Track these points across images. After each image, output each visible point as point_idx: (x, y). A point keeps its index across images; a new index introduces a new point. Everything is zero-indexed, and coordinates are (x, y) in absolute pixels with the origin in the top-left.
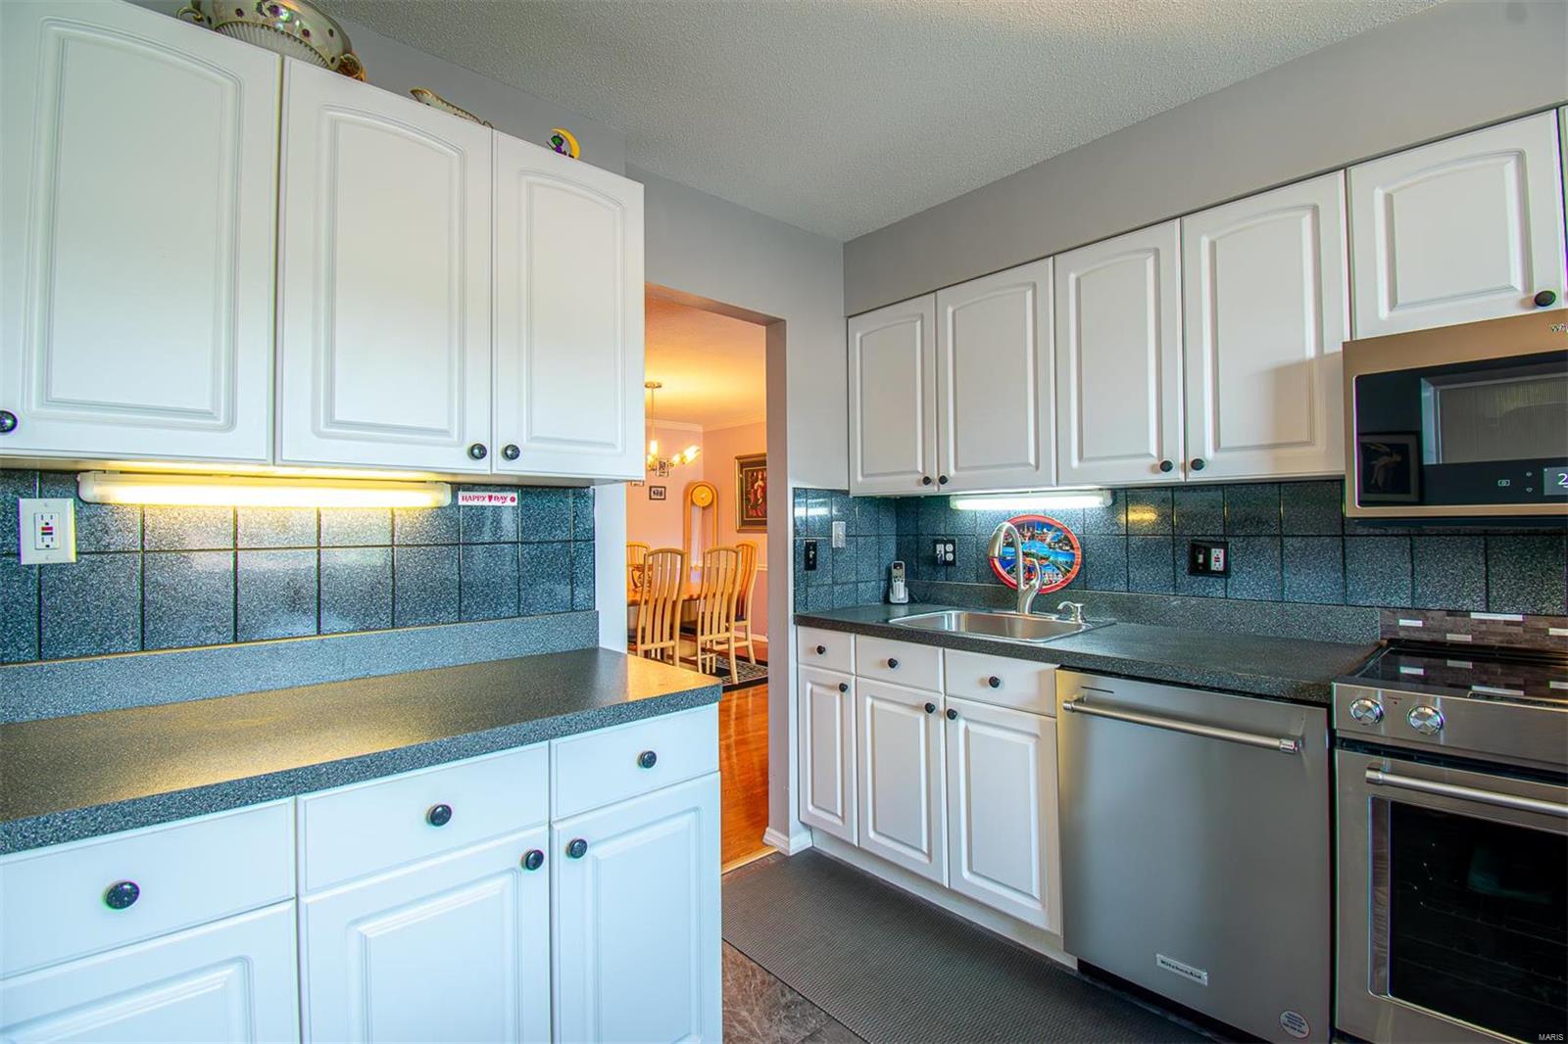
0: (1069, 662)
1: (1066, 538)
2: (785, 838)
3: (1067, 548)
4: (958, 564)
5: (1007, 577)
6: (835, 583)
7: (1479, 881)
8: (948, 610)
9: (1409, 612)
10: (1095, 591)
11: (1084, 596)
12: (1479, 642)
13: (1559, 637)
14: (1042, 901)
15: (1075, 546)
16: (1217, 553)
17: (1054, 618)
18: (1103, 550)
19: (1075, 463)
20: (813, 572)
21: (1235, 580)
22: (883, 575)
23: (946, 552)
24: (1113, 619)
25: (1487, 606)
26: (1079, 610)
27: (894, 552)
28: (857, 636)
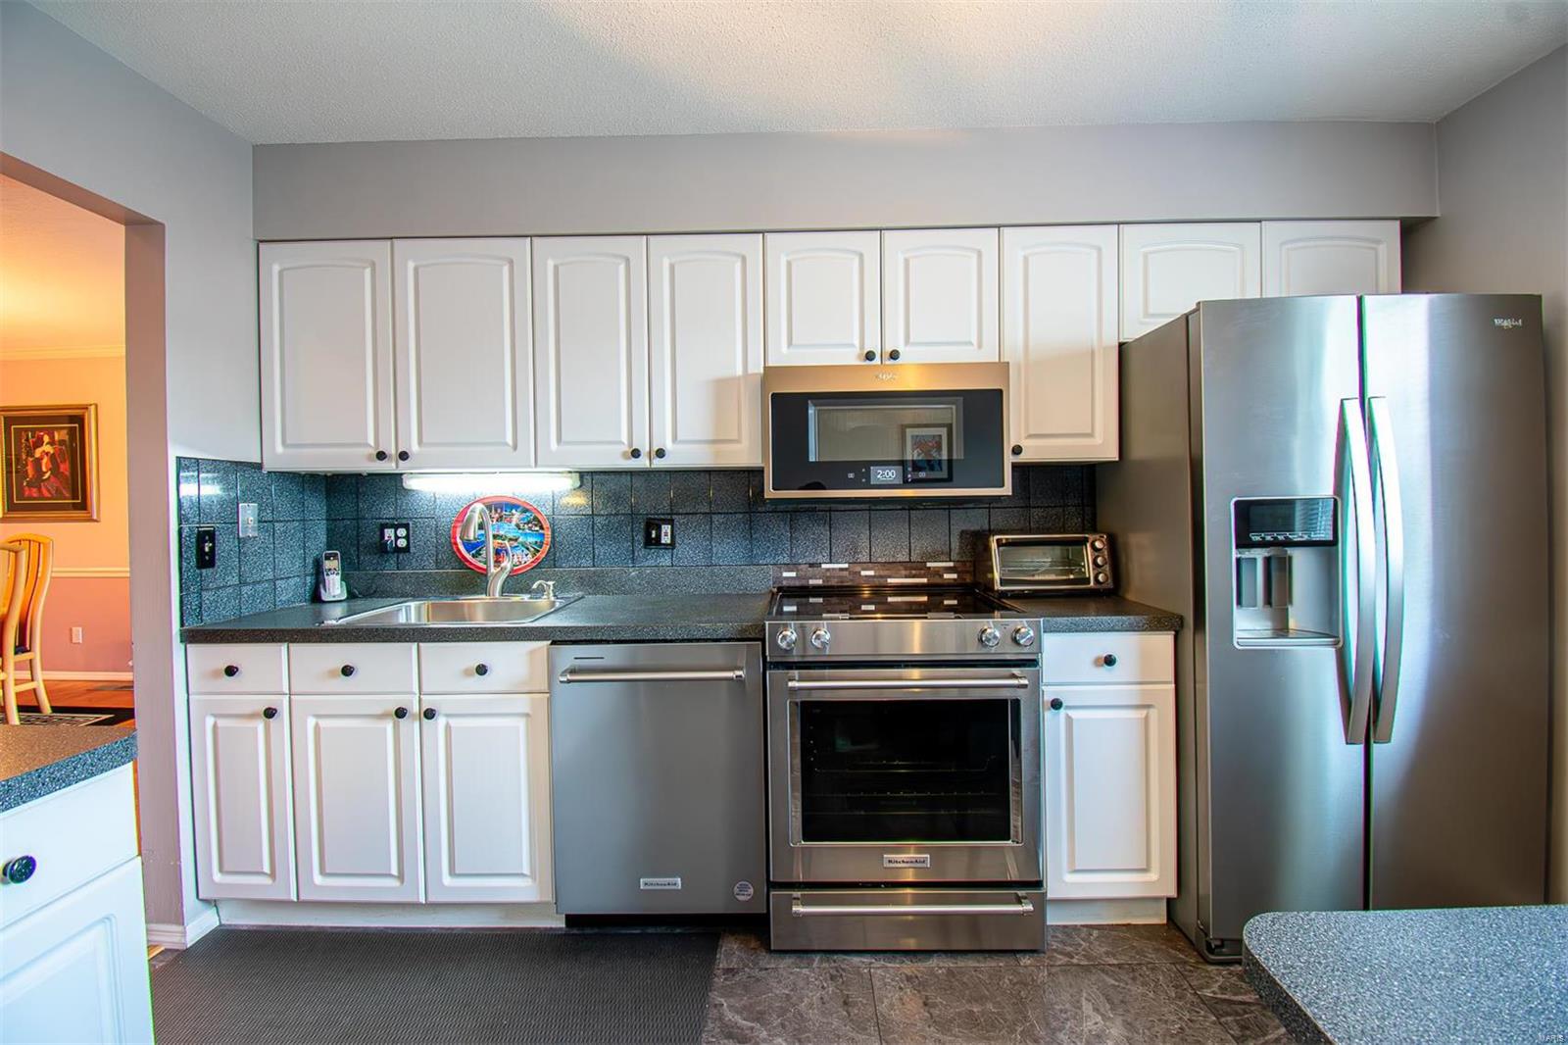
0: (560, 638)
1: (535, 518)
2: (180, 928)
3: (537, 528)
4: (412, 550)
5: (473, 561)
6: (242, 583)
7: (843, 745)
8: (405, 602)
9: (789, 567)
10: (564, 568)
11: (555, 574)
12: (826, 584)
13: (866, 576)
14: (533, 876)
15: (545, 526)
16: (666, 529)
17: (526, 597)
18: (571, 529)
19: (554, 445)
20: (211, 570)
21: (679, 549)
22: (310, 569)
23: (397, 538)
24: (581, 593)
25: (830, 559)
26: (551, 588)
27: (323, 538)
28: (291, 645)
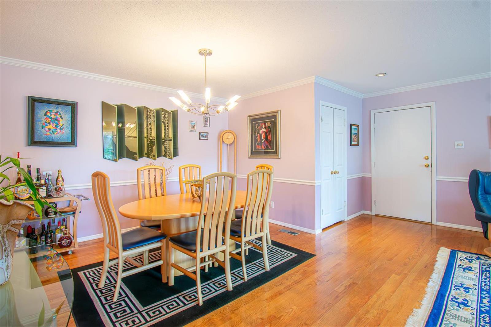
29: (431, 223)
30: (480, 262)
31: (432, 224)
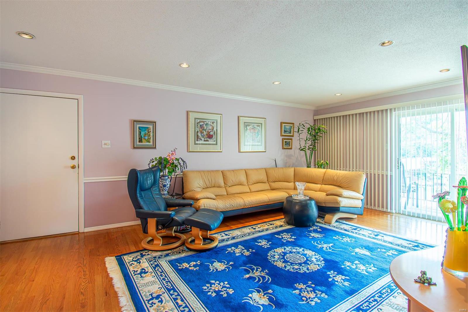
29: (79, 231)
30: (146, 259)
31: (79, 233)
